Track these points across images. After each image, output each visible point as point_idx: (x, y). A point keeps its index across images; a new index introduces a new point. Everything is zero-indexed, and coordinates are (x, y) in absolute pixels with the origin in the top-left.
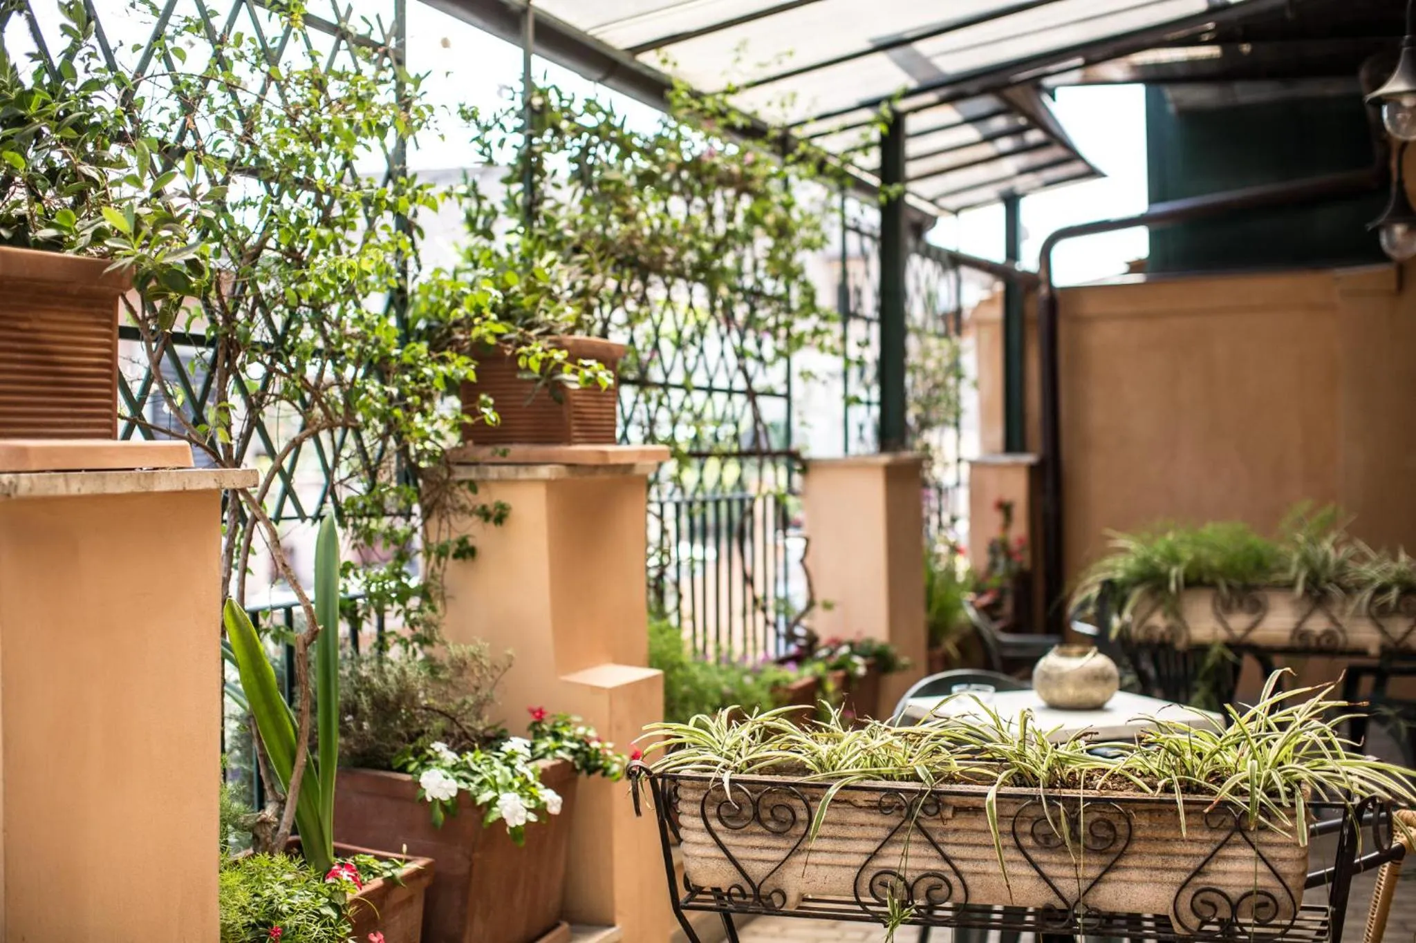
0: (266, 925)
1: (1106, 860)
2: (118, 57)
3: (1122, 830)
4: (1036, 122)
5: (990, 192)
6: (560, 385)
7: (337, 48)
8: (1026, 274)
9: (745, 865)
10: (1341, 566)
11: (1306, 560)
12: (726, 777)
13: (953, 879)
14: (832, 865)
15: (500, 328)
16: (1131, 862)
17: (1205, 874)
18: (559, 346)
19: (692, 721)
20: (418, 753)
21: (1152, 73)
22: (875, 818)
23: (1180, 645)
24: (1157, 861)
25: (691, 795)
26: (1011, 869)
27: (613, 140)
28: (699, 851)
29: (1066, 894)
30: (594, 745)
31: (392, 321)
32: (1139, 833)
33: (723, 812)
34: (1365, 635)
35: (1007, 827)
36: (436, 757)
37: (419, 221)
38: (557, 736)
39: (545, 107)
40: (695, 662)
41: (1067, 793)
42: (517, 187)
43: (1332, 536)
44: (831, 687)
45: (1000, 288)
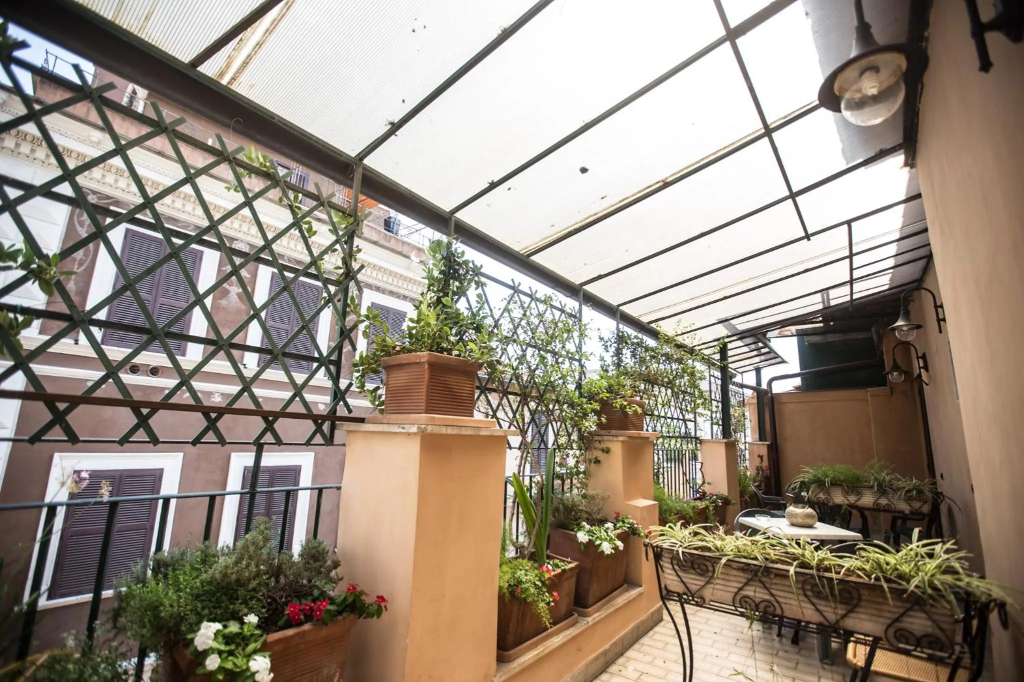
0: (517, 586)
1: (849, 608)
2: (494, 312)
3: (855, 595)
4: (766, 346)
5: (751, 367)
6: (626, 413)
7: (561, 315)
8: (763, 389)
9: (689, 585)
10: (890, 481)
11: (876, 479)
12: (680, 550)
13: (776, 604)
14: (723, 591)
15: (608, 395)
16: (861, 610)
17: (901, 622)
18: (626, 401)
19: (667, 525)
20: (578, 525)
21: (801, 333)
22: (741, 574)
23: (831, 504)
24: (875, 612)
25: (667, 555)
26: (803, 604)
27: (643, 347)
28: (670, 577)
29: (829, 619)
30: (635, 526)
31: (577, 393)
32: (864, 598)
33: (680, 563)
34: (903, 506)
35: (800, 586)
36: (584, 527)
37: (585, 365)
38: (624, 522)
39: (623, 336)
40: (669, 499)
41: (827, 575)
42: (615, 358)
43: (885, 471)
44: (711, 509)
45: (755, 394)
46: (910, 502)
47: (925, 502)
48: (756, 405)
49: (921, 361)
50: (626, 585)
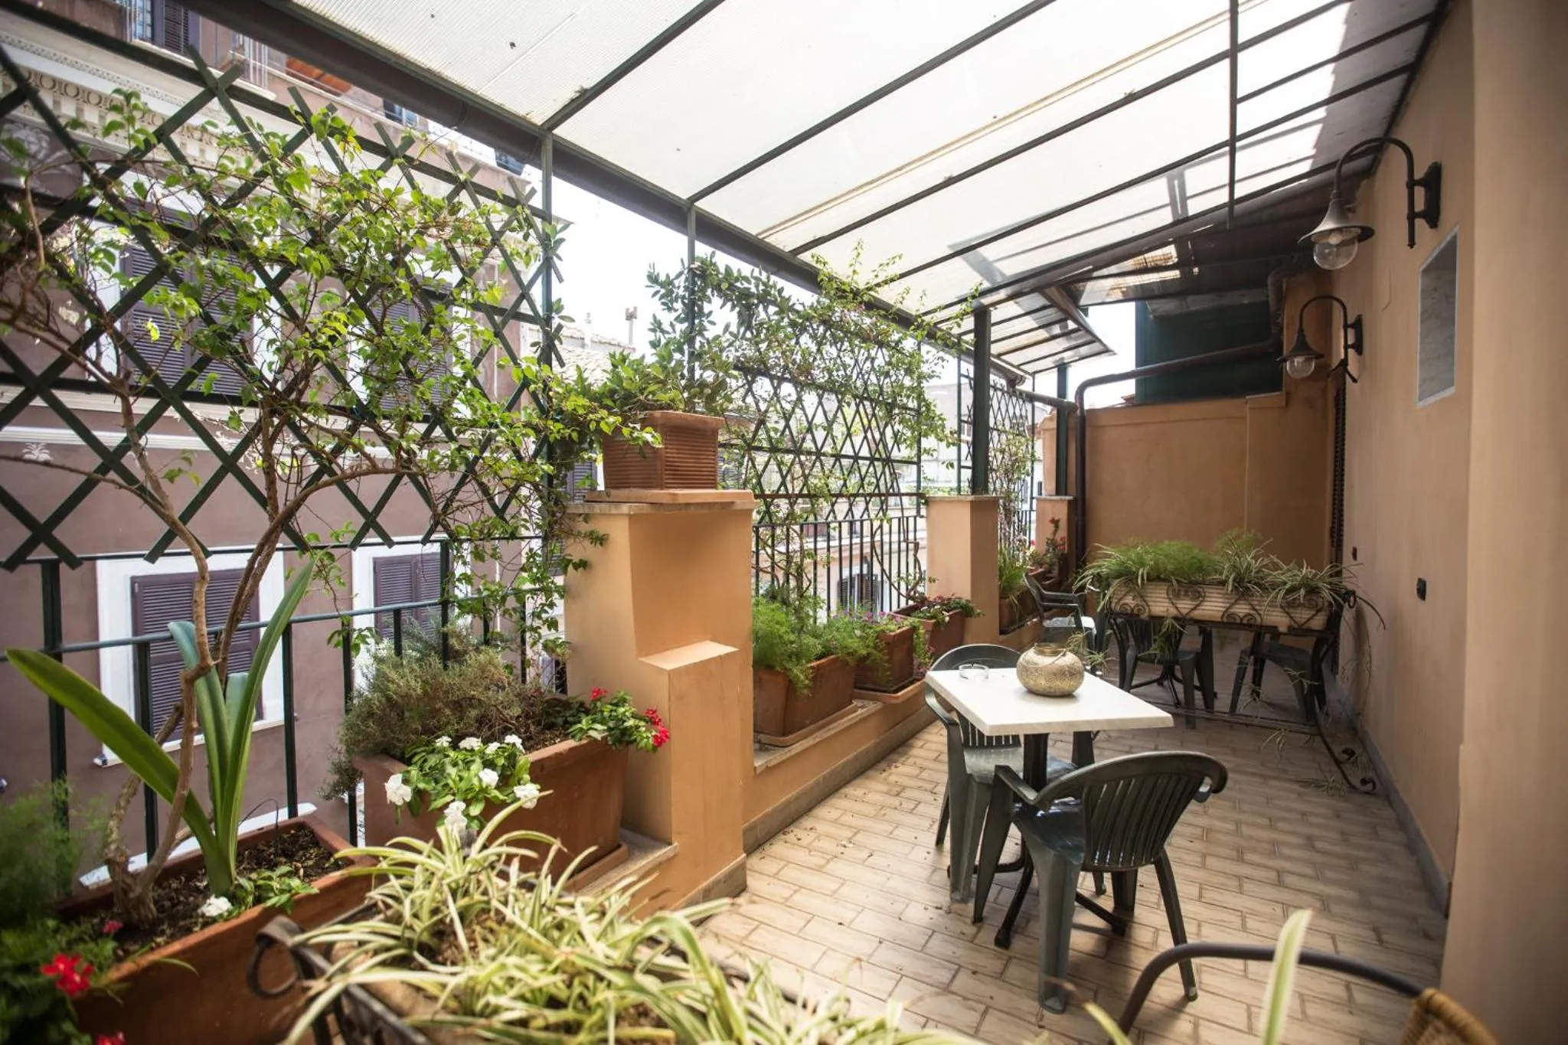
5: (1049, 362)
8: (1069, 404)
10: (1259, 571)
11: (1233, 567)
21: (1141, 293)
23: (1144, 616)
34: (1277, 619)
43: (1253, 552)
44: (922, 631)
45: (1055, 412)
46: (1291, 611)
47: (1318, 611)
48: (1055, 432)
49: (1351, 333)
50: (624, 848)
